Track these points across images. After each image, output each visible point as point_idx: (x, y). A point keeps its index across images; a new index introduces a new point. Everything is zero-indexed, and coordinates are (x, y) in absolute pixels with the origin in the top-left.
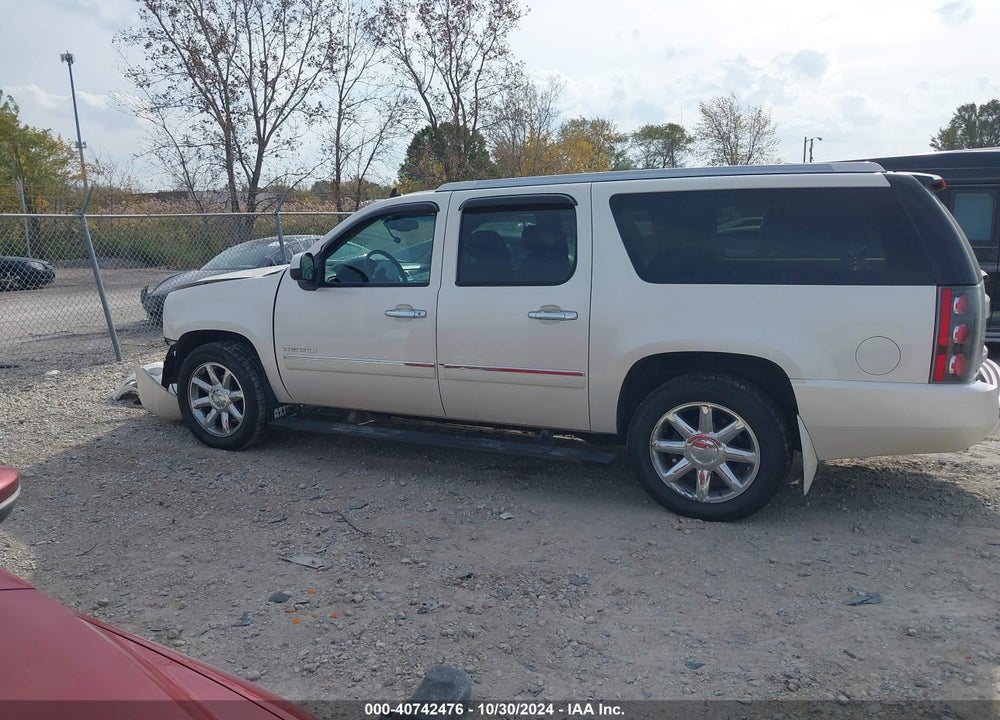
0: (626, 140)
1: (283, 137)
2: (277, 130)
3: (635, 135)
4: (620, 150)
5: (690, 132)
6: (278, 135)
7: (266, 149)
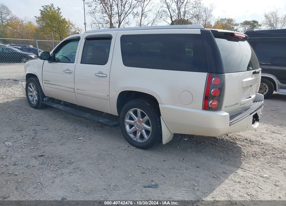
0: (238, 25)
1: (126, 21)
2: (124, 19)
3: (241, 24)
4: (236, 29)
5: (260, 23)
6: (125, 21)
7: (121, 25)
